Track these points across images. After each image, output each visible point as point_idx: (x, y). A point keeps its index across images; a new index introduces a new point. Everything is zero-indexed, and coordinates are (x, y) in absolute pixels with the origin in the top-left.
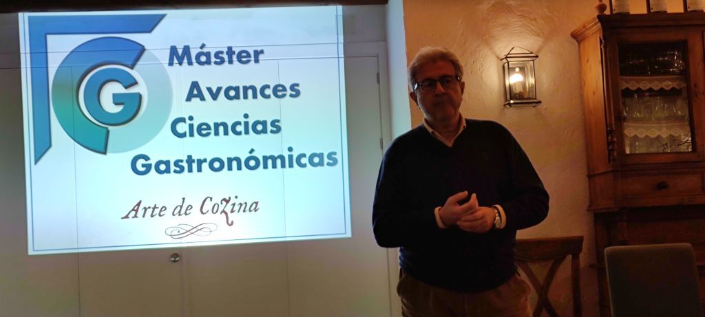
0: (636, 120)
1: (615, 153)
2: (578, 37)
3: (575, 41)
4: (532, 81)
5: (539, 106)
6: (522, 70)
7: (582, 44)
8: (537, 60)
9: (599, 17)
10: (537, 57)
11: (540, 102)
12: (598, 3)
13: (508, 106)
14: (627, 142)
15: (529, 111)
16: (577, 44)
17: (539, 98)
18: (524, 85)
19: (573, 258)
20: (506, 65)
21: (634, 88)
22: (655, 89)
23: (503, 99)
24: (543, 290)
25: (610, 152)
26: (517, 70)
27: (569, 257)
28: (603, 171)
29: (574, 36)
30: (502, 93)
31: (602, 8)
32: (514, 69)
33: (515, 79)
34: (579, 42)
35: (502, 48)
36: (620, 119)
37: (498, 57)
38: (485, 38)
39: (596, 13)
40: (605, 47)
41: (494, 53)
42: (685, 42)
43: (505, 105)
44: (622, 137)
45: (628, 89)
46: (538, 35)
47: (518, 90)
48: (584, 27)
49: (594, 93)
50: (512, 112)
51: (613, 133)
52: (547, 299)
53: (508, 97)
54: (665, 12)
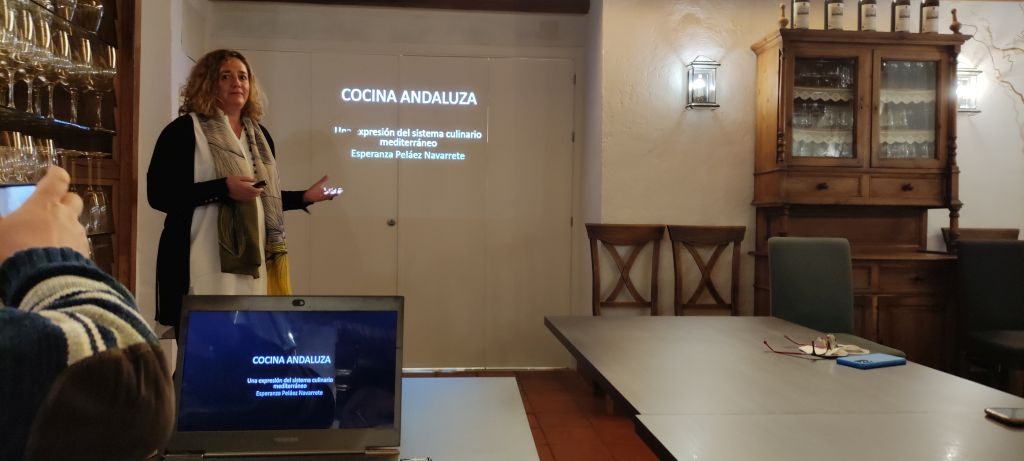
0: (805, 127)
1: (784, 155)
2: (757, 50)
3: (753, 54)
4: (713, 88)
5: (718, 109)
6: (704, 76)
7: (760, 56)
8: (719, 68)
9: (781, 30)
10: (719, 65)
11: (718, 106)
12: (781, 18)
13: (689, 108)
14: (795, 146)
15: (707, 113)
16: (755, 56)
17: (718, 103)
18: (704, 90)
19: (735, 245)
20: (691, 72)
21: (806, 98)
22: (824, 100)
23: (685, 102)
24: (707, 270)
25: (779, 153)
26: (700, 76)
27: (732, 245)
28: (769, 170)
29: (754, 49)
30: (685, 96)
31: (784, 22)
32: (697, 75)
33: (698, 86)
34: (757, 55)
35: (689, 56)
36: (790, 124)
37: (684, 63)
38: (674, 47)
39: (778, 27)
40: (784, 59)
41: (681, 60)
42: (856, 59)
43: (687, 107)
44: (790, 140)
45: (799, 98)
46: (722, 46)
47: (699, 94)
48: (765, 40)
49: (768, 101)
50: (692, 114)
51: (783, 136)
52: (709, 279)
53: (690, 100)
54: (841, 30)
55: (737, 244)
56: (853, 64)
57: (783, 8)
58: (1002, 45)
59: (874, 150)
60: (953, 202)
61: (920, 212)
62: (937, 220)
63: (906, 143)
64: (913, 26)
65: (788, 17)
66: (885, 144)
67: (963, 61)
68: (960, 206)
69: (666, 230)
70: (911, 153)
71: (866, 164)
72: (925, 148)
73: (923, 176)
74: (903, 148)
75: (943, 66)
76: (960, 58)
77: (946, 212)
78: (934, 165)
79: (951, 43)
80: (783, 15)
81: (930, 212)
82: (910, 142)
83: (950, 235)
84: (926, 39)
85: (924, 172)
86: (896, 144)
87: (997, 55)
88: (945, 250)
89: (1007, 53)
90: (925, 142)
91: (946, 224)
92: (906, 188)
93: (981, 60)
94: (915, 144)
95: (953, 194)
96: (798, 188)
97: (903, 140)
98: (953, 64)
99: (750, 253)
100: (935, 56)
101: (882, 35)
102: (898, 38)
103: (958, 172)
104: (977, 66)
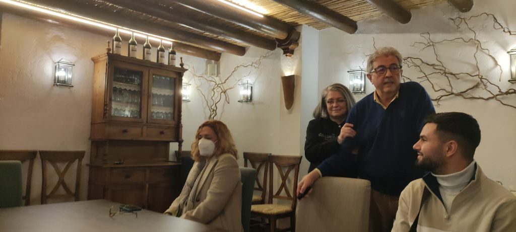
0: (118, 101)
1: (107, 115)
2: (95, 61)
3: (92, 62)
4: (70, 76)
5: (72, 88)
6: (65, 70)
7: (96, 64)
8: (74, 67)
9: (107, 53)
10: (74, 65)
11: (73, 86)
12: (107, 47)
13: (56, 86)
14: (113, 110)
15: (66, 90)
16: (93, 63)
17: (72, 85)
18: (65, 77)
20: (57, 66)
21: (118, 88)
22: (127, 89)
23: (53, 82)
24: (62, 175)
25: (105, 114)
26: (63, 69)
27: (77, 161)
28: (99, 122)
29: (93, 60)
30: (53, 79)
31: (109, 50)
32: (61, 69)
33: (61, 74)
34: (95, 63)
35: (57, 58)
36: (111, 100)
37: (53, 62)
38: (48, 52)
39: (106, 52)
40: (108, 68)
41: (52, 59)
42: (142, 72)
43: (54, 85)
44: (111, 108)
45: (115, 87)
46: (76, 56)
47: (62, 79)
48: (99, 56)
49: (100, 87)
50: (57, 90)
51: (107, 105)
52: (63, 180)
53: (56, 81)
54: (136, 58)
55: (80, 160)
56: (140, 74)
57: (109, 42)
58: (198, 74)
59: (149, 115)
60: (180, 140)
61: (166, 144)
62: (174, 147)
63: (162, 112)
64: (166, 61)
65: (111, 47)
66: (153, 112)
67: (185, 79)
68: (182, 141)
69: (38, 153)
70: (164, 117)
71: (145, 121)
72: (169, 115)
73: (169, 128)
74: (161, 115)
75: (177, 80)
76: (183, 78)
77: (177, 144)
78: (172, 123)
79: (180, 71)
80: (109, 46)
81: (171, 144)
82: (164, 112)
83: (178, 154)
84: (171, 68)
85: (168, 126)
86: (158, 112)
87: (197, 78)
88: (176, 160)
89: (200, 78)
90: (170, 113)
91: (177, 149)
92: (162, 133)
93: (190, 80)
94: (165, 113)
95: (180, 137)
96: (114, 132)
97: (160, 111)
98: (181, 80)
99: (87, 165)
100: (174, 76)
101: (153, 63)
102: (159, 66)
103: (182, 127)
104: (189, 82)
